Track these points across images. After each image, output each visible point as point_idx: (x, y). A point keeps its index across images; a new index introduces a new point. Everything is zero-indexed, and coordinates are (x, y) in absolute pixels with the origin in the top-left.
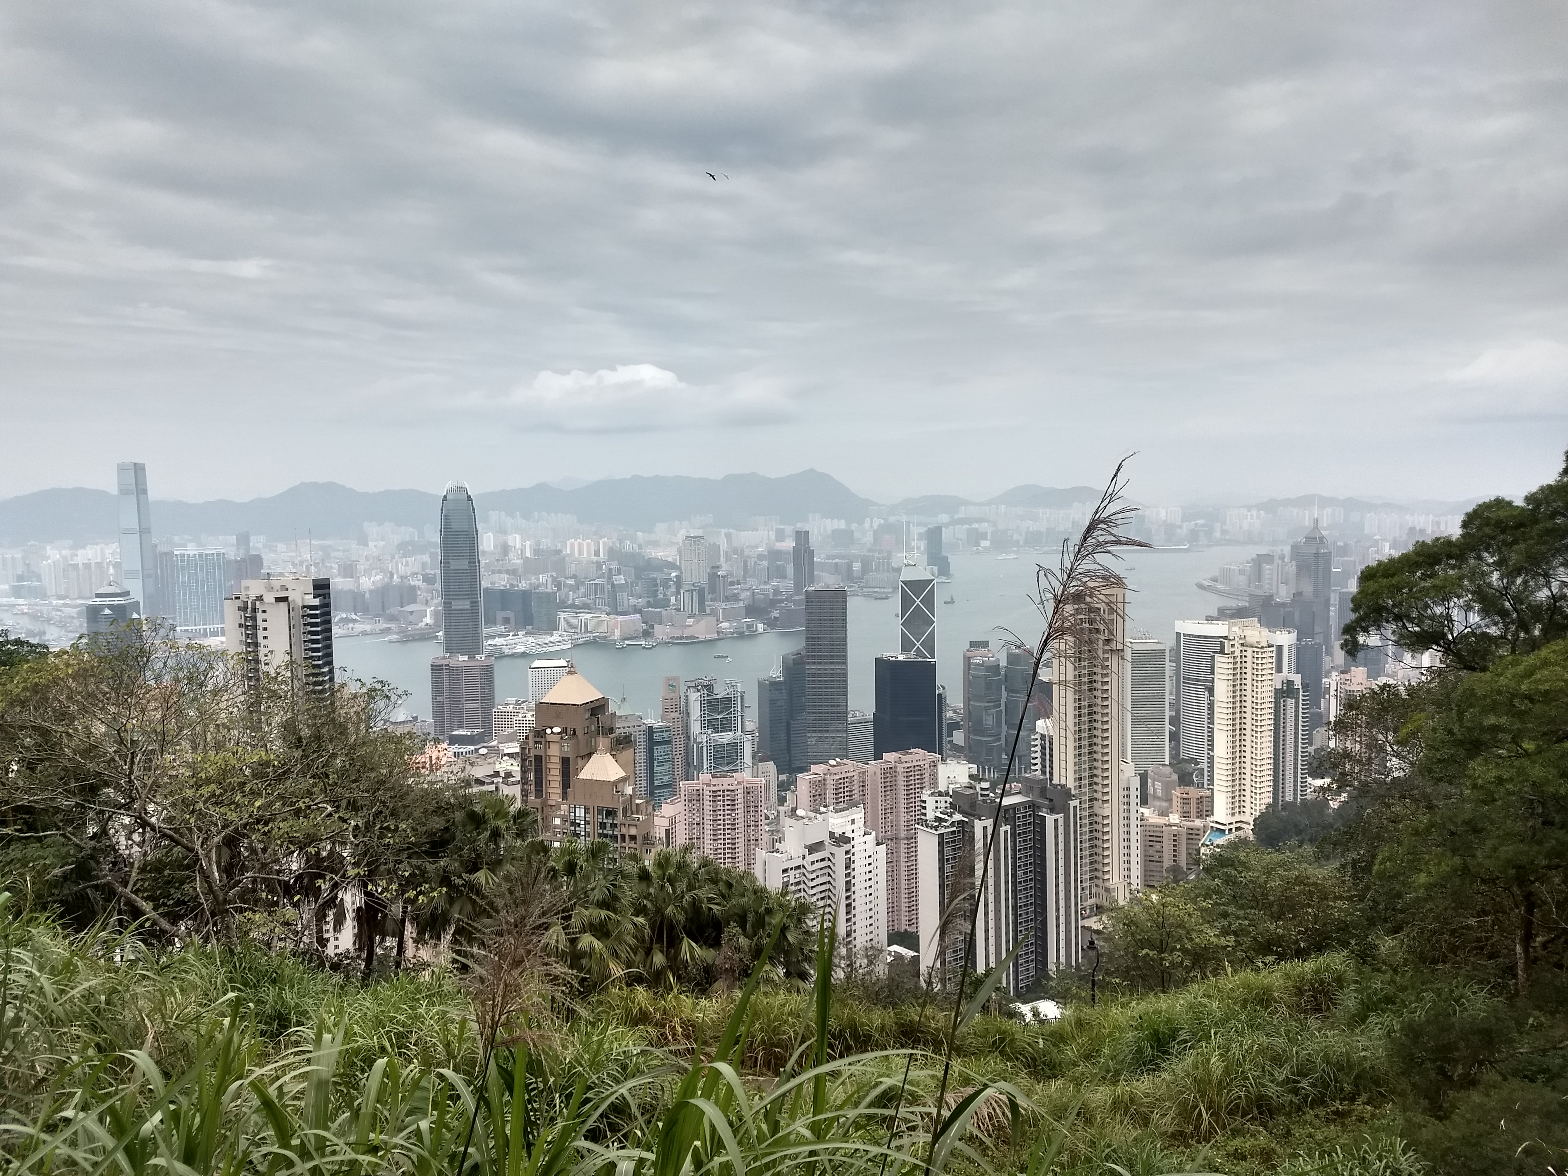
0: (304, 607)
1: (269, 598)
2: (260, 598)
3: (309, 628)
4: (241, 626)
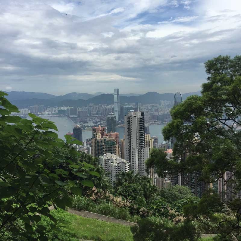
0: (139, 118)
1: (133, 116)
2: (131, 116)
3: (140, 123)
4: (128, 121)
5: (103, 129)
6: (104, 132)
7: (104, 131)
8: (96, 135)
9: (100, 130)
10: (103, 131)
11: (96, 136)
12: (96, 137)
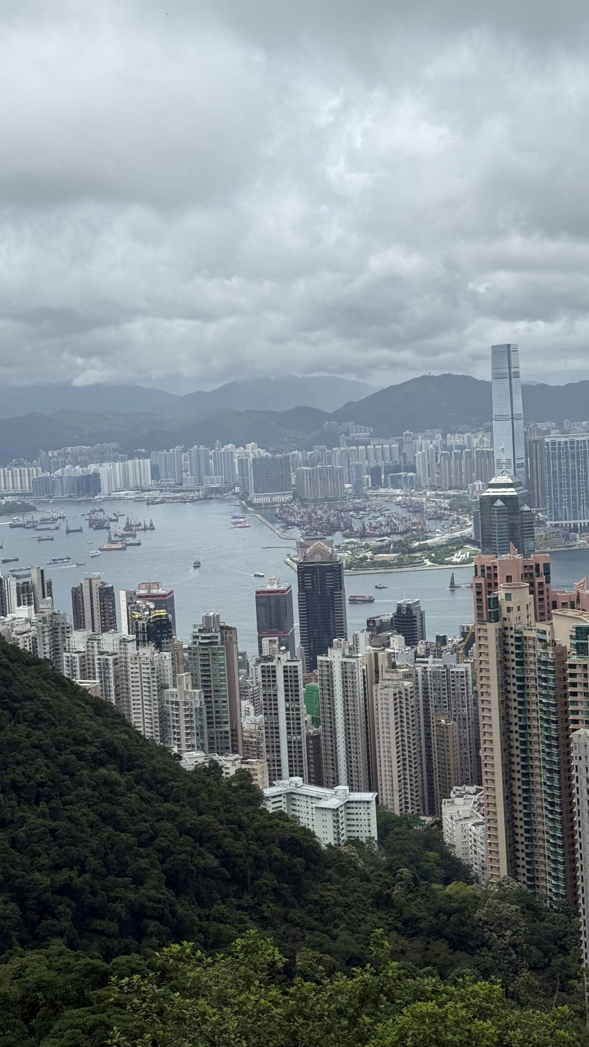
5: (537, 566)
6: (541, 584)
7: (542, 579)
8: (504, 605)
9: (521, 571)
10: (538, 580)
11: (509, 610)
12: (504, 614)
